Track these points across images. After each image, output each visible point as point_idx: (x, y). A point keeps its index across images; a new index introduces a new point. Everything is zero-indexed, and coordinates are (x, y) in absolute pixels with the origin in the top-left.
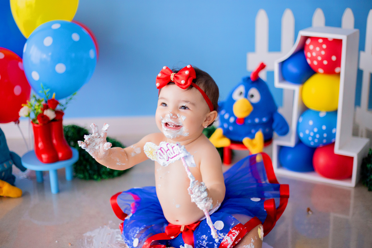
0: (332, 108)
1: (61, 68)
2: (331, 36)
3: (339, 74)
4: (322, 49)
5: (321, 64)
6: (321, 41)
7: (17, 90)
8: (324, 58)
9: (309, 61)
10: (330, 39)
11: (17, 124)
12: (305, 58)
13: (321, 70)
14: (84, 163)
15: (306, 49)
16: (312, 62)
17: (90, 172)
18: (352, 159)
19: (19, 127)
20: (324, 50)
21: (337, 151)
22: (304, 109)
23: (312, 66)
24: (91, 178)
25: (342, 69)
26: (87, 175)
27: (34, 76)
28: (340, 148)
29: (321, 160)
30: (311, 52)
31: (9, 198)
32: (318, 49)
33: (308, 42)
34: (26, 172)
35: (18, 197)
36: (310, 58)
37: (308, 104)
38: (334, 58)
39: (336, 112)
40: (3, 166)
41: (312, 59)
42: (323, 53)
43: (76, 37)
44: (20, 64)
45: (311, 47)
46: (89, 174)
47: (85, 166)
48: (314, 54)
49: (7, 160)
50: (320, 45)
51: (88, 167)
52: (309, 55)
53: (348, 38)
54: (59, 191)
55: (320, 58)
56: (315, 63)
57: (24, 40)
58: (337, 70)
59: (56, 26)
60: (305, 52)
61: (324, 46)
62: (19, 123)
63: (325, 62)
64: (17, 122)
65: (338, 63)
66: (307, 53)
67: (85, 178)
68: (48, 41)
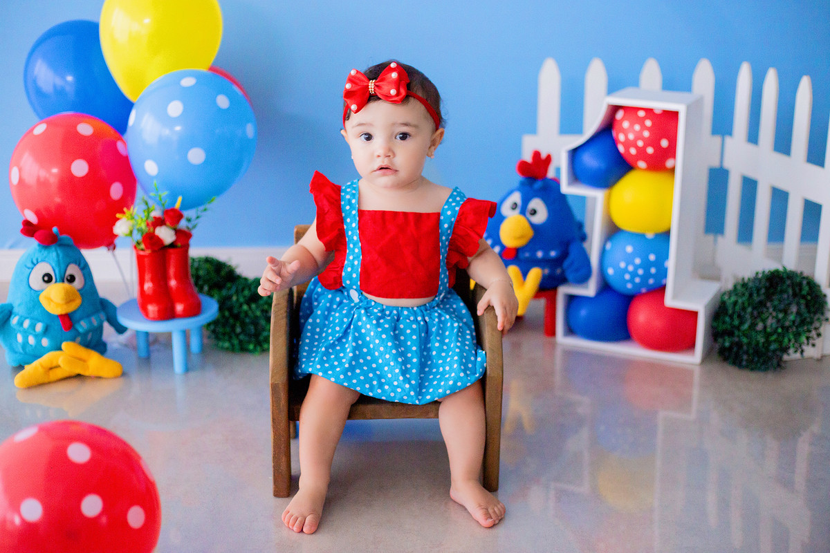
0: (662, 229)
1: (196, 156)
2: (659, 106)
3: (673, 170)
4: (644, 127)
5: (642, 153)
6: (641, 114)
7: (116, 191)
8: (648, 143)
9: (621, 149)
10: (657, 112)
11: (111, 252)
12: (614, 143)
13: (642, 164)
14: (231, 321)
15: (617, 127)
16: (627, 148)
17: (242, 337)
18: (694, 314)
19: (114, 256)
20: (648, 129)
21: (670, 301)
22: (613, 231)
23: (626, 156)
24: (243, 349)
25: (679, 162)
26: (236, 342)
27: (148, 168)
28: (675, 297)
29: (642, 316)
30: (625, 132)
31: (99, 378)
32: (637, 127)
33: (620, 115)
34: (127, 334)
35: (116, 377)
36: (623, 144)
37: (620, 221)
38: (664, 143)
39: (667, 234)
40: (91, 323)
41: (628, 144)
42: (646, 134)
43: (223, 102)
44: (120, 145)
45: (626, 124)
46: (241, 342)
47: (233, 327)
48: (631, 137)
49: (96, 312)
50: (641, 121)
51: (238, 330)
52: (622, 137)
53: (689, 108)
54: (187, 369)
55: (640, 144)
56: (633, 151)
57: (128, 106)
58: (669, 163)
59: (188, 82)
60: (614, 133)
61: (648, 123)
62: (114, 248)
63: (650, 150)
64: (112, 247)
65: (671, 152)
66: (617, 135)
67: (232, 349)
68: (175, 109)
